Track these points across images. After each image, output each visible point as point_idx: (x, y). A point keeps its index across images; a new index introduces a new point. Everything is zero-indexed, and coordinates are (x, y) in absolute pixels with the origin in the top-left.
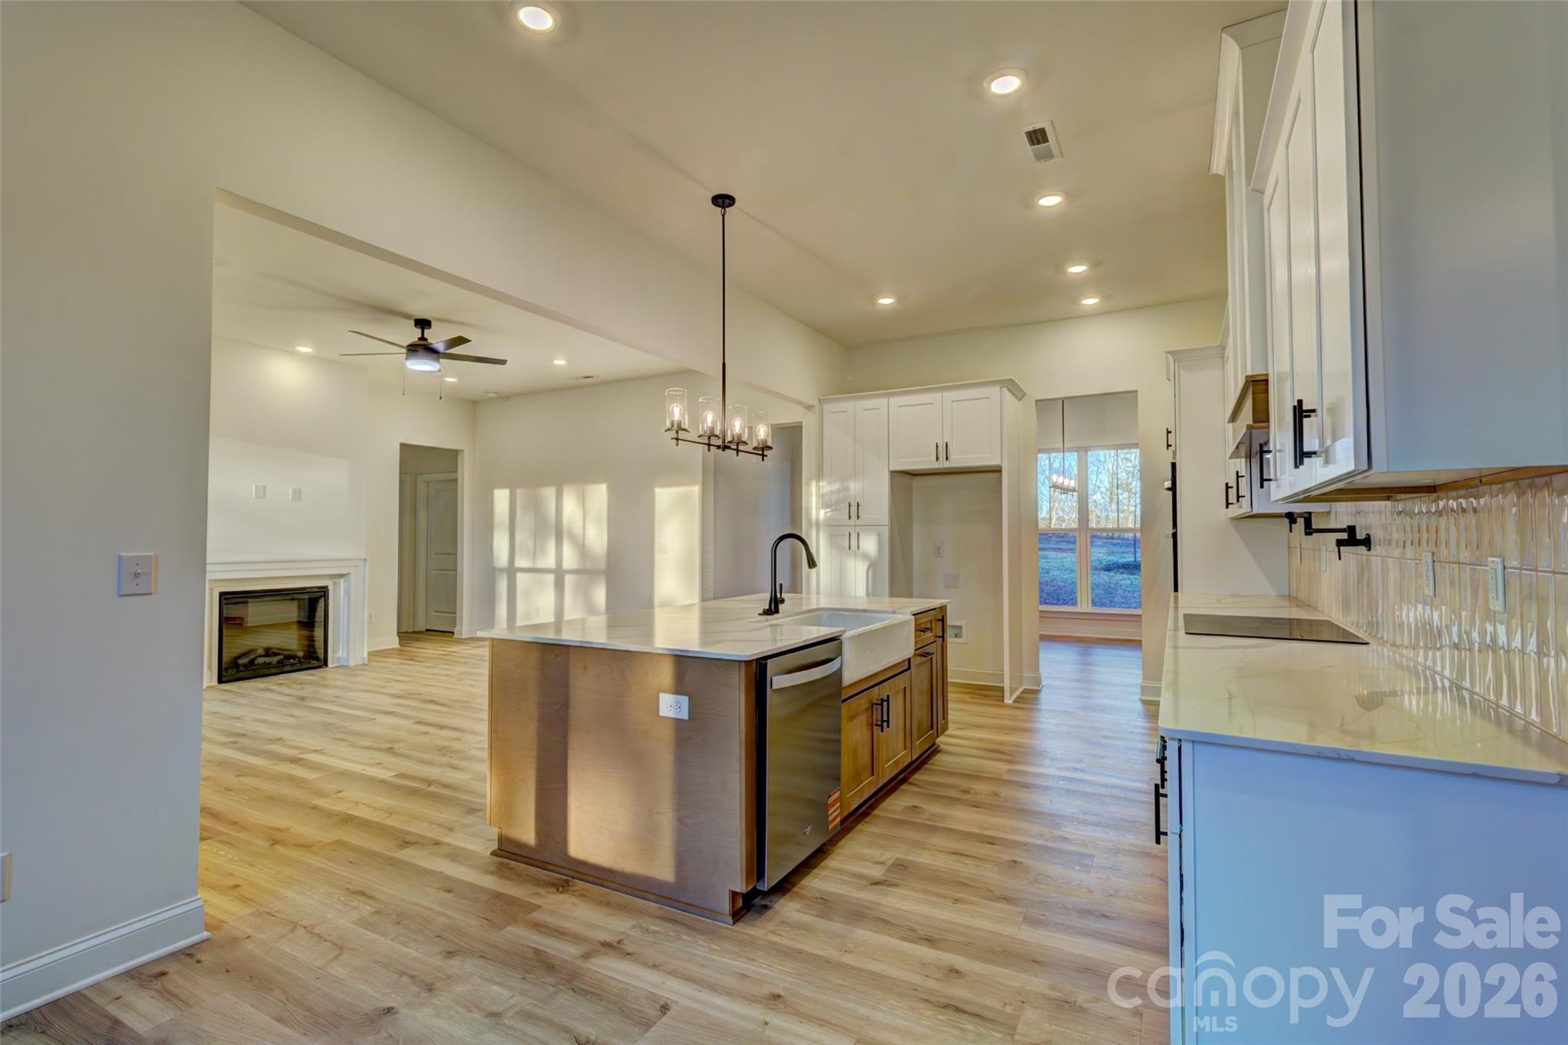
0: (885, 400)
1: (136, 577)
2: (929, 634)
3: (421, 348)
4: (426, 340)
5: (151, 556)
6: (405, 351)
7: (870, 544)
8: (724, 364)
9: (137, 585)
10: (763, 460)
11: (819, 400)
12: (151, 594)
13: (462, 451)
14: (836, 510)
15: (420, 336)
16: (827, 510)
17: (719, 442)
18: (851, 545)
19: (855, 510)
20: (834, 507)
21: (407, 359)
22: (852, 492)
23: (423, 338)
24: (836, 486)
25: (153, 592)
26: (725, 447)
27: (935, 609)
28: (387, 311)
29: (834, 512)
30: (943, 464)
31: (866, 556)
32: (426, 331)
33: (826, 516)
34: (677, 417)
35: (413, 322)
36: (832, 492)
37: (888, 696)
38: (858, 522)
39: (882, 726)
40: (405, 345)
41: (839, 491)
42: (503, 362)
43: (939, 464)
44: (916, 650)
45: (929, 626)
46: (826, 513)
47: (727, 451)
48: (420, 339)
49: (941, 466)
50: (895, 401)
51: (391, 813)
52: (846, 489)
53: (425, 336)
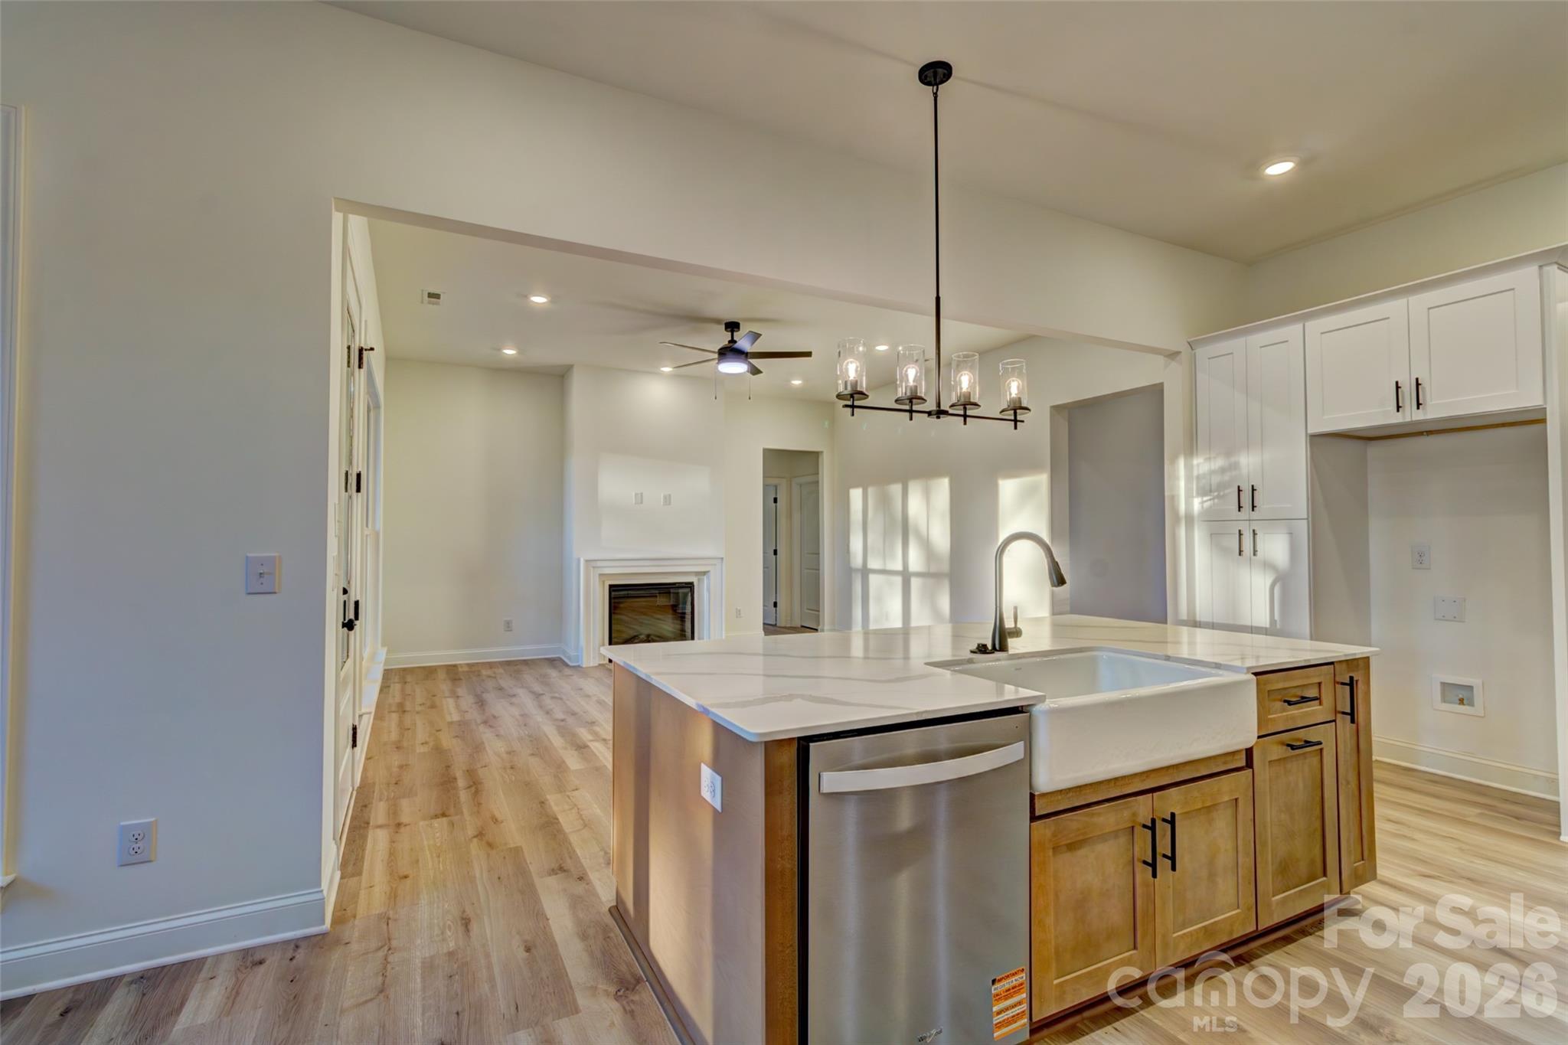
0: (1298, 327)
1: (261, 577)
2: (1314, 707)
3: (730, 352)
4: (735, 342)
5: (275, 557)
6: (716, 356)
7: (1276, 547)
8: (938, 299)
9: (262, 584)
10: (1016, 428)
11: (1189, 343)
12: (275, 593)
13: (822, 452)
14: (1218, 497)
15: (730, 339)
16: (1205, 499)
17: (930, 405)
18: (1243, 548)
19: (1247, 498)
20: (1216, 494)
21: (718, 363)
22: (1244, 471)
23: (733, 341)
24: (1219, 463)
25: (277, 591)
26: (940, 413)
27: (1332, 663)
28: (696, 320)
29: (1216, 501)
30: (1410, 415)
31: (1268, 565)
32: (735, 334)
33: (1202, 507)
34: (852, 375)
35: (724, 327)
36: (1212, 472)
37: (1173, 815)
38: (1255, 515)
39: (1153, 865)
40: (717, 351)
41: (1223, 470)
42: (808, 354)
43: (1404, 417)
44: (1259, 737)
45: (1312, 693)
46: (1203, 502)
47: (944, 419)
48: (729, 342)
49: (1408, 419)
50: (1315, 326)
51: (585, 826)
52: (1235, 466)
53: (735, 339)
